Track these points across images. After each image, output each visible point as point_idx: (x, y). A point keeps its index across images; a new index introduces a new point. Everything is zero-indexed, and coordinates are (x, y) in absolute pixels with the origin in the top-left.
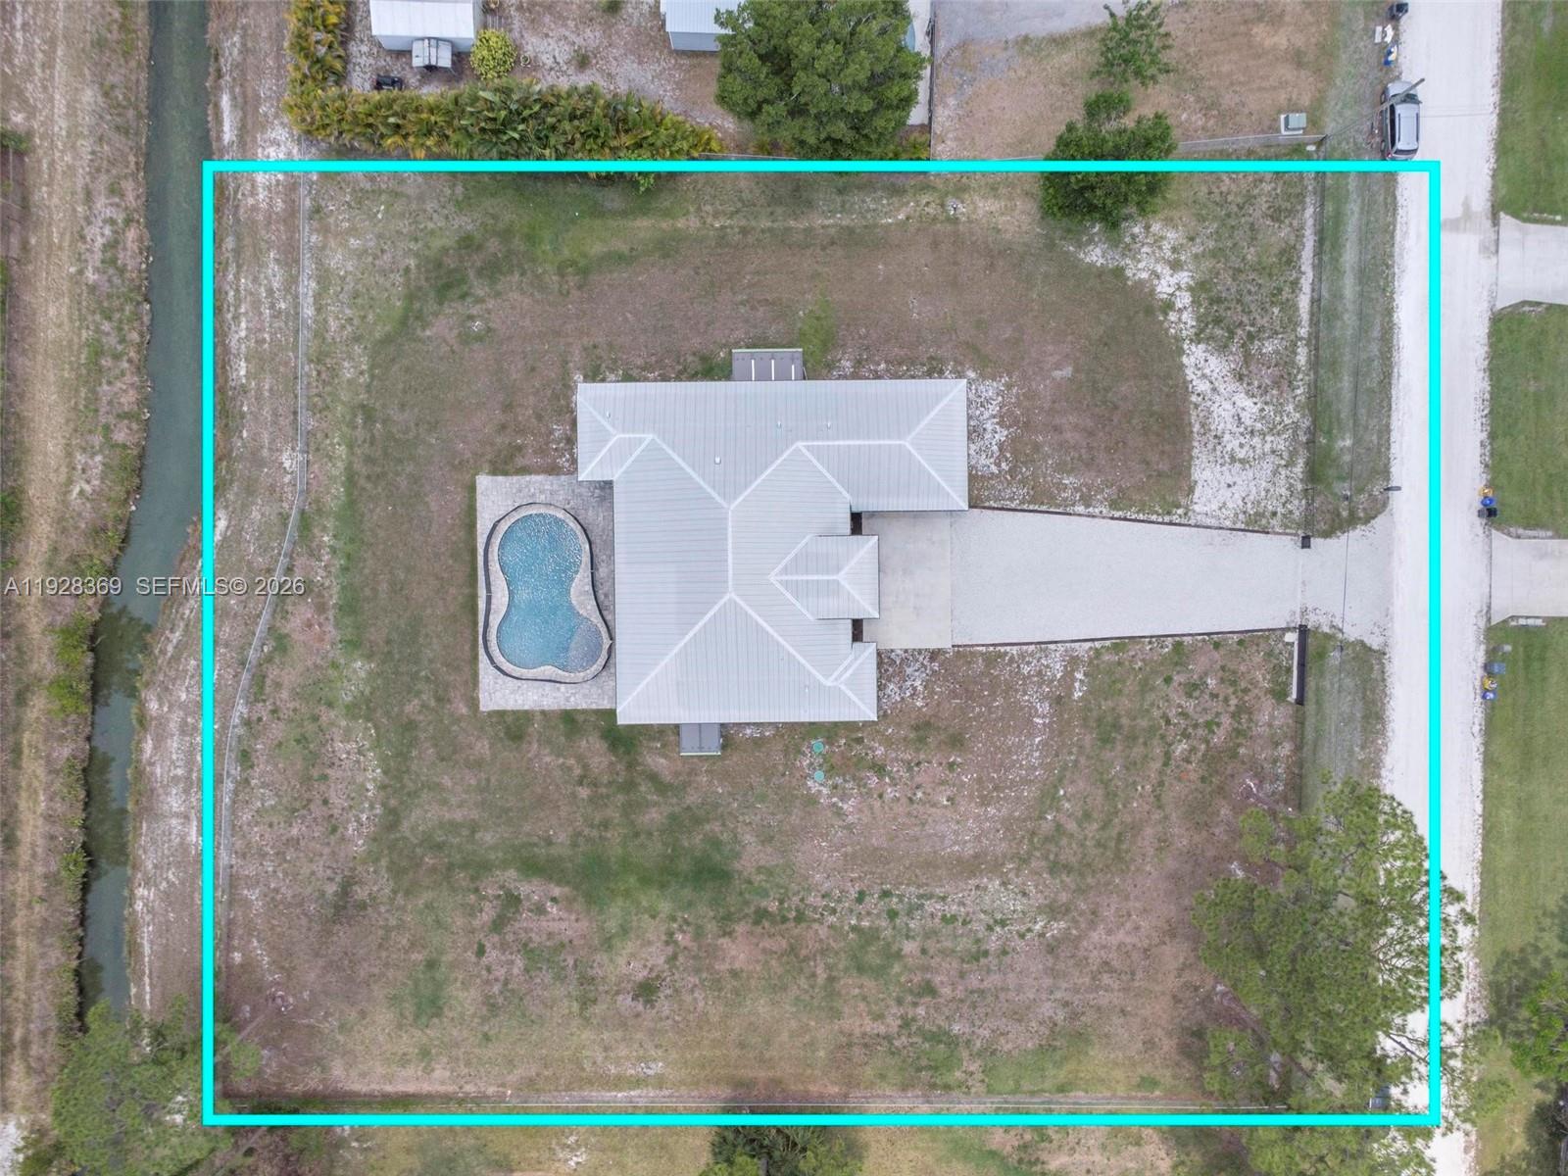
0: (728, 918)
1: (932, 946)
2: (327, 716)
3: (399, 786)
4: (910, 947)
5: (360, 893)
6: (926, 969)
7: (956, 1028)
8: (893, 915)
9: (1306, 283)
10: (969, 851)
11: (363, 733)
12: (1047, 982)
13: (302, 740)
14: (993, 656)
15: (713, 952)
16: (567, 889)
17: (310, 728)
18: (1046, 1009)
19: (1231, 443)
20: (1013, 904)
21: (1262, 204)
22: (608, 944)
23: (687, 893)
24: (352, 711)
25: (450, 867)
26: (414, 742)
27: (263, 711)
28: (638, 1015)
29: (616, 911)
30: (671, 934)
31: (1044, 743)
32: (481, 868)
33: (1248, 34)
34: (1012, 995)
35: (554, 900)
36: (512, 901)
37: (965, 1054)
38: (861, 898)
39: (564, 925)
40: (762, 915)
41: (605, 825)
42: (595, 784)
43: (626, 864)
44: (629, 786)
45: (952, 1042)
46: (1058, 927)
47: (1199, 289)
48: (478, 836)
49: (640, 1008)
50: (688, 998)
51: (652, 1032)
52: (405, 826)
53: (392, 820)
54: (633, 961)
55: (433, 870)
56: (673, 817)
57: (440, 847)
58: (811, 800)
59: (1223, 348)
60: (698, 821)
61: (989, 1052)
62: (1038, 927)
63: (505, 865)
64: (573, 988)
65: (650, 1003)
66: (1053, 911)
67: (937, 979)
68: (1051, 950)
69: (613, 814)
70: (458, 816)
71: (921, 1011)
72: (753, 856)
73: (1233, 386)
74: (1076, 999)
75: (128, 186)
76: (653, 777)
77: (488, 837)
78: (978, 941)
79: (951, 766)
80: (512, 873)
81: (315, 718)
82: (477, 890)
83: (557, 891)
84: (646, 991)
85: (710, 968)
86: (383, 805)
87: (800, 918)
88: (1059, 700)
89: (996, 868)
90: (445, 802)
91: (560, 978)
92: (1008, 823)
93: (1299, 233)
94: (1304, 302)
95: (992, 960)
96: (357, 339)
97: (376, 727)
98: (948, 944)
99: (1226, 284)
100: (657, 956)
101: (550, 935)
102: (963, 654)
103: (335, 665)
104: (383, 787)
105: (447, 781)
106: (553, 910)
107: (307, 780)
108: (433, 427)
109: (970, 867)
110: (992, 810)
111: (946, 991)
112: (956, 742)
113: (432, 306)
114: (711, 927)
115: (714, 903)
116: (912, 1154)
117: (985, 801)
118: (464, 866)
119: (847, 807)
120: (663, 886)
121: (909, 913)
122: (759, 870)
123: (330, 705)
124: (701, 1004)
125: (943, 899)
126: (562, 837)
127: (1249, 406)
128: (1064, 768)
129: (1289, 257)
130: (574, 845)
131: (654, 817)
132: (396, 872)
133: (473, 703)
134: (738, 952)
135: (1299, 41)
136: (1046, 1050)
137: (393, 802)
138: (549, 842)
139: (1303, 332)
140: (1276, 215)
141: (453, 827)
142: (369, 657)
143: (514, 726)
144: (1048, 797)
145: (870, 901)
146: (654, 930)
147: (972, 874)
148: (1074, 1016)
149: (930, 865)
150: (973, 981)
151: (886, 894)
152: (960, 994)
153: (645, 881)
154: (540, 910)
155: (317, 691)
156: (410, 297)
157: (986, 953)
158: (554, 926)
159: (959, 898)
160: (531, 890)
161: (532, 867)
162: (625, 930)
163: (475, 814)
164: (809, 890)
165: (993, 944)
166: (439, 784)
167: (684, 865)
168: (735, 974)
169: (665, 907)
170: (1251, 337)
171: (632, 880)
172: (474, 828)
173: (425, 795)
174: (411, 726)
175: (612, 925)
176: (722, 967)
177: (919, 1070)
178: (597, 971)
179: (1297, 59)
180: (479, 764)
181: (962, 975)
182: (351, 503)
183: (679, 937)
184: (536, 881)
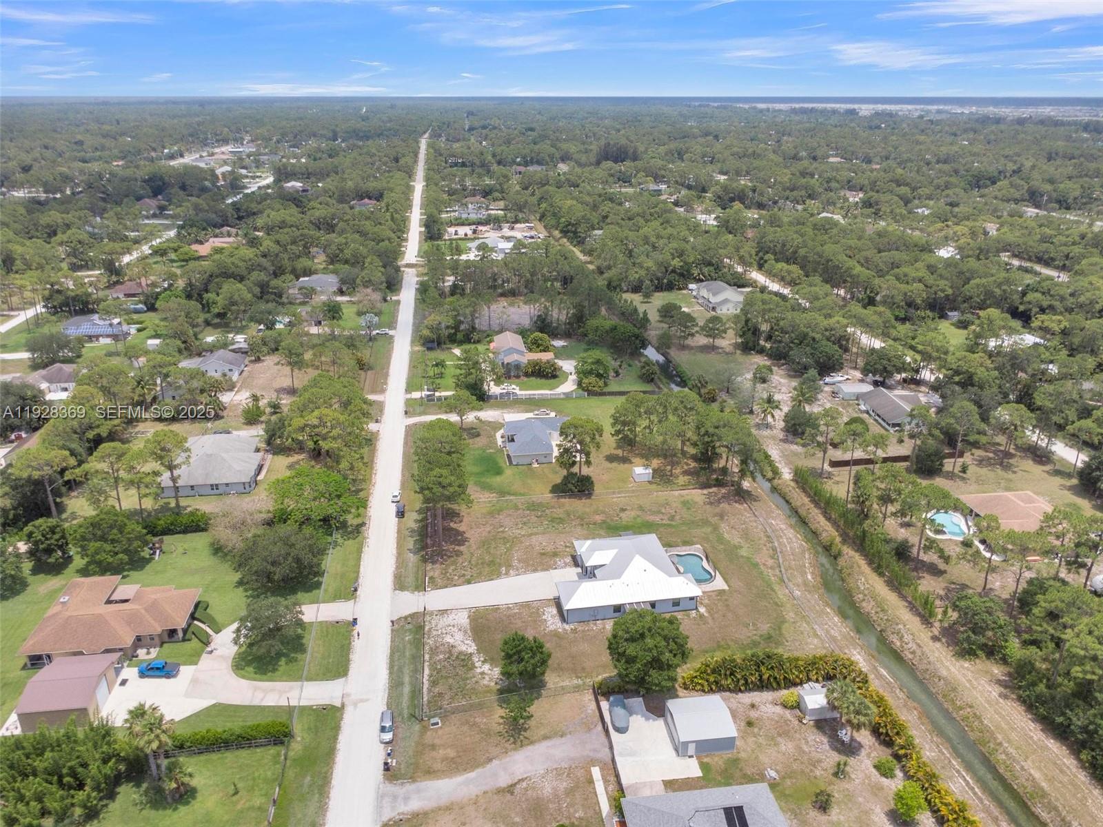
9: (426, 677)
12: (502, 521)
14: (535, 571)
18: (501, 517)
19: (456, 629)
21: (447, 697)
31: (513, 558)
33: (458, 752)
47: (474, 667)
59: (460, 653)
62: (507, 529)
66: (503, 532)
68: (502, 526)
73: (456, 644)
74: (492, 519)
75: (910, 656)
93: (429, 691)
94: (427, 672)
99: (461, 671)
127: (448, 639)
129: (434, 683)
135: (434, 754)
139: (426, 664)
140: (440, 694)
170: (449, 658)
179: (433, 747)
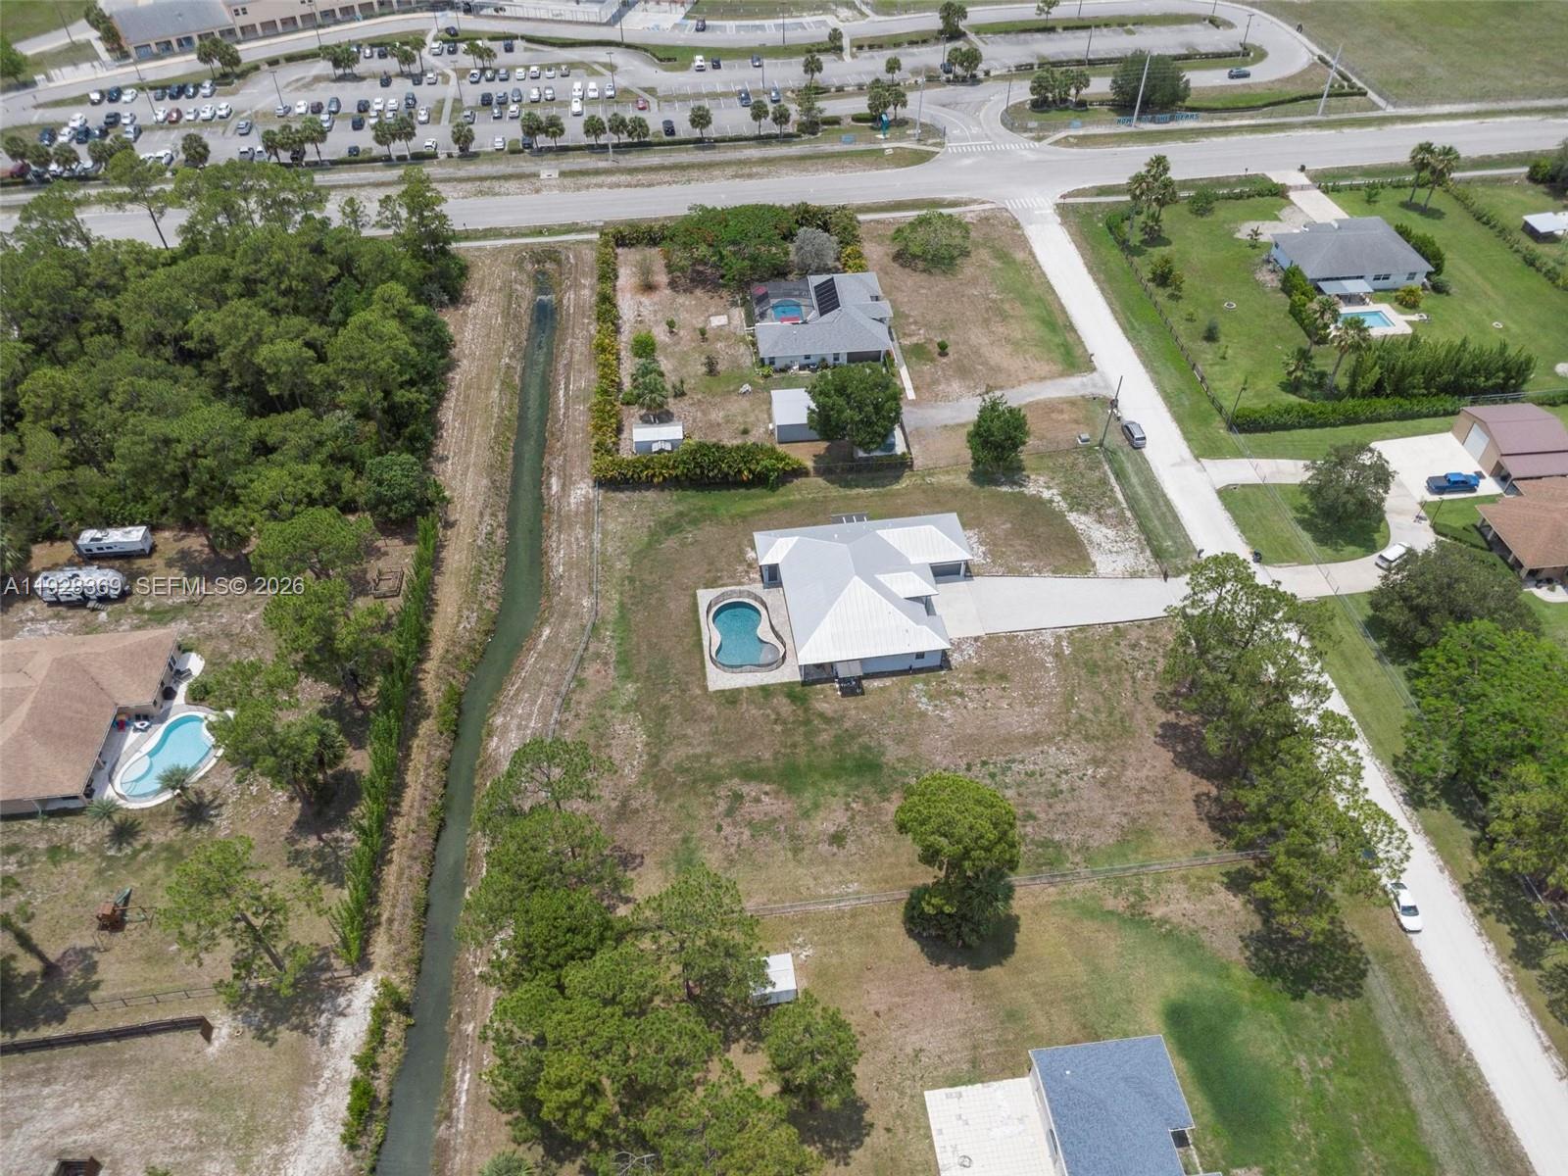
0: (884, 791)
1: (1022, 790)
2: (609, 713)
3: (659, 739)
4: (1009, 793)
6: (1025, 805)
7: (1057, 837)
8: (993, 776)
10: (1029, 731)
11: (634, 718)
12: (1108, 803)
13: (595, 729)
14: (1011, 637)
15: (876, 810)
16: (774, 786)
17: (599, 721)
18: (1114, 819)
20: (1068, 760)
22: (806, 815)
23: (854, 780)
24: (625, 709)
25: (695, 782)
26: (667, 716)
27: (569, 716)
28: (834, 855)
29: (808, 795)
30: (848, 804)
31: (1056, 675)
32: (714, 780)
34: (1087, 813)
35: (766, 793)
36: (738, 797)
37: (1068, 852)
38: (969, 768)
39: (774, 807)
41: (794, 746)
42: (785, 724)
43: (811, 767)
44: (807, 721)
45: (1058, 846)
46: (1102, 772)
48: (712, 760)
49: (835, 849)
50: (867, 840)
51: (846, 864)
52: (663, 763)
53: (655, 760)
54: (826, 823)
55: (684, 785)
56: (836, 736)
57: (687, 770)
58: (923, 715)
60: (854, 737)
61: (1084, 848)
62: (1090, 772)
63: (731, 776)
64: (786, 843)
65: (841, 846)
66: (1096, 762)
67: (1034, 810)
68: (1103, 785)
69: (799, 739)
70: (698, 751)
71: (1029, 829)
72: (893, 753)
74: (1131, 811)
76: (822, 715)
77: (719, 761)
78: (1053, 785)
79: (1004, 689)
80: (736, 780)
81: (603, 716)
82: (713, 794)
83: (767, 788)
84: (837, 839)
85: (879, 822)
86: (649, 754)
88: (1057, 655)
89: (1050, 739)
90: (689, 744)
91: (777, 837)
92: (1049, 716)
95: (1067, 795)
97: (642, 714)
98: (1035, 789)
100: (841, 818)
101: (766, 814)
102: (993, 638)
103: (615, 689)
104: (647, 744)
105: (690, 732)
106: (765, 799)
109: (1035, 739)
110: (1036, 709)
111: (1042, 816)
112: (1003, 677)
114: (874, 797)
115: (874, 783)
116: (1053, 920)
117: (1030, 705)
118: (703, 780)
119: (947, 714)
120: (837, 777)
121: (1003, 774)
122: (899, 760)
123: (612, 708)
124: (877, 842)
125: (1022, 762)
126: (767, 755)
128: (1073, 687)
130: (776, 759)
131: (825, 737)
132: (660, 789)
133: (705, 688)
136: (1123, 842)
137: (655, 751)
138: (759, 759)
141: (696, 757)
142: (636, 681)
143: (732, 696)
144: (1069, 701)
145: (976, 769)
146: (836, 803)
147: (1036, 744)
148: (1134, 820)
149: (1006, 741)
150: (1059, 808)
151: (984, 763)
152: (1052, 816)
153: (826, 776)
154: (758, 800)
155: (604, 702)
157: (1061, 792)
158: (768, 808)
159: (1032, 760)
160: (749, 789)
161: (748, 776)
162: (816, 806)
163: (709, 748)
164: (934, 768)
165: (1064, 786)
166: (685, 736)
167: (848, 764)
169: (841, 789)
171: (817, 776)
172: (709, 756)
173: (675, 743)
174: (665, 708)
175: (807, 804)
177: (1040, 866)
178: (801, 832)
179: (1076, 422)
180: (710, 719)
181: (1050, 806)
183: (854, 805)
184: (752, 783)
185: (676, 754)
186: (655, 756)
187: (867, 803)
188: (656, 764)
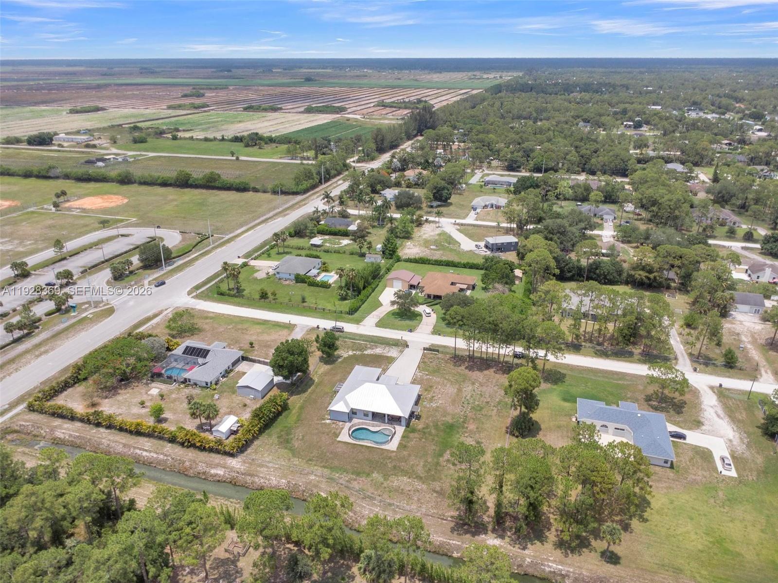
0: (463, 427)
2: (385, 485)
3: (410, 474)
5: (438, 489)
10: (456, 390)
11: (392, 478)
12: (489, 387)
13: (390, 492)
14: (415, 380)
15: (471, 431)
17: (387, 489)
18: (495, 388)
23: (455, 432)
24: (386, 479)
25: (436, 469)
26: (399, 467)
28: (485, 445)
31: (436, 378)
32: (438, 464)
34: (491, 392)
37: (504, 400)
40: (464, 422)
41: (433, 439)
42: (422, 438)
43: (444, 439)
44: (424, 433)
45: (501, 401)
48: (429, 462)
50: (482, 437)
51: (490, 443)
52: (422, 475)
53: (419, 478)
55: (436, 473)
56: (435, 429)
57: (429, 470)
58: (437, 407)
60: (437, 425)
61: (503, 397)
62: (476, 386)
63: (438, 459)
65: (482, 443)
66: (473, 384)
68: (482, 386)
69: (431, 437)
70: (422, 463)
71: (492, 404)
72: (449, 419)
74: (494, 385)
76: (424, 428)
77: (430, 460)
78: (478, 394)
79: (436, 388)
80: (441, 459)
81: (385, 488)
82: (444, 466)
83: (448, 452)
84: (478, 443)
85: (475, 432)
86: (415, 478)
87: (466, 417)
89: (461, 388)
90: (417, 465)
92: (452, 384)
96: (289, 459)
97: (392, 475)
100: (470, 439)
103: (372, 480)
104: (409, 478)
105: (412, 463)
107: (402, 493)
108: (320, 447)
110: (448, 386)
112: (431, 387)
113: (290, 445)
114: (465, 430)
115: (458, 428)
117: (445, 386)
118: (436, 467)
119: (440, 402)
120: (452, 435)
122: (452, 419)
123: (383, 483)
124: (484, 435)
125: (466, 396)
126: (434, 447)
128: (442, 377)
130: (437, 446)
131: (433, 431)
132: (434, 480)
133: (393, 452)
134: (472, 427)
137: (414, 475)
138: (434, 450)
141: (424, 466)
142: (373, 472)
143: (402, 446)
144: (447, 379)
145: (464, 406)
146: (463, 439)
147: (461, 391)
149: (457, 395)
150: (487, 396)
151: (463, 403)
152: (489, 398)
153: (449, 437)
156: (286, 448)
157: (481, 394)
163: (423, 460)
164: (459, 413)
165: (479, 392)
166: (412, 465)
167: (448, 430)
168: (477, 428)
169: (457, 436)
171: (449, 439)
172: (426, 461)
173: (415, 468)
174: (395, 467)
176: (475, 430)
180: (409, 455)
182: (331, 468)
183: (466, 435)
185: (420, 470)
186: (417, 477)
187: (466, 432)
188: (421, 478)
